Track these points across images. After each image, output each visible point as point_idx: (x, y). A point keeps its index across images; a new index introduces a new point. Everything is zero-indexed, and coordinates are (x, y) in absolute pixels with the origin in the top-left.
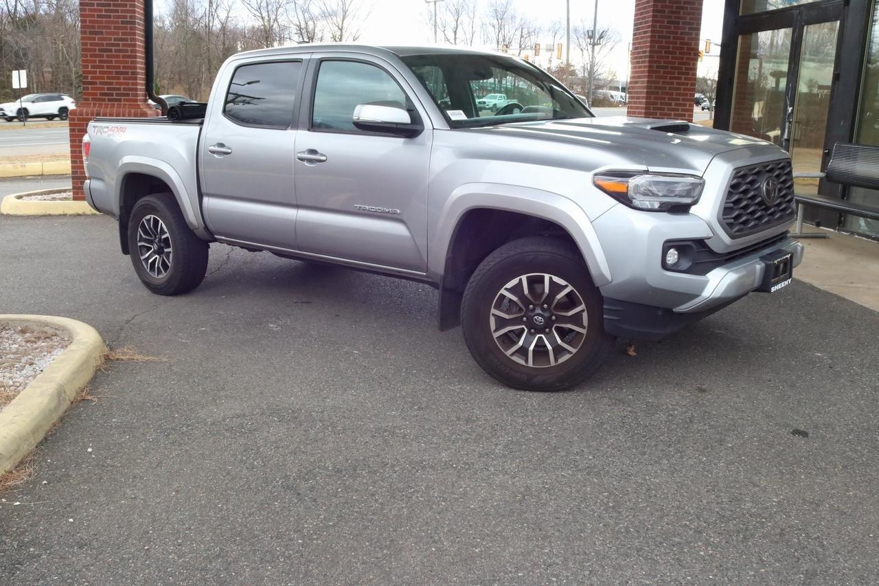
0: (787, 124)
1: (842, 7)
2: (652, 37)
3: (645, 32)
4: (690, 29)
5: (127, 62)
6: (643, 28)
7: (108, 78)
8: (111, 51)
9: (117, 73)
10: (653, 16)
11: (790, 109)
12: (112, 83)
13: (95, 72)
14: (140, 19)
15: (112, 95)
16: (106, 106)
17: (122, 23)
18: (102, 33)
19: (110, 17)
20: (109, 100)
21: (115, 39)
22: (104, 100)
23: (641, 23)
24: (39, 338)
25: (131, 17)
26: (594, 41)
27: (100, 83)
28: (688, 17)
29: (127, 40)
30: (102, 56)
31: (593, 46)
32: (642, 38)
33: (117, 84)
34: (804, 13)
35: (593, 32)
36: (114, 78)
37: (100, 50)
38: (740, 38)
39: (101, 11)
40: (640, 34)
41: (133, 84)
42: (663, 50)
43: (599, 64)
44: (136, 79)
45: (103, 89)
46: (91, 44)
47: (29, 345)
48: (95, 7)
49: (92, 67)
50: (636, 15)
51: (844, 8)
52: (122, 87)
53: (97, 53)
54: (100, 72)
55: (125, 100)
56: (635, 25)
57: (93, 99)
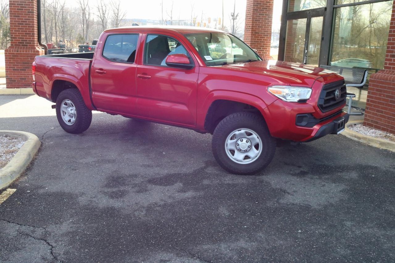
0: (305, 57)
1: (324, 11)
2: (252, 20)
3: (250, 18)
4: (268, 17)
5: (30, 29)
6: (249, 17)
7: (22, 36)
8: (23, 24)
9: (25, 34)
10: (253, 12)
11: (306, 51)
12: (23, 38)
13: (16, 33)
14: (36, 11)
15: (23, 43)
16: (21, 48)
17: (28, 12)
18: (19, 16)
19: (22, 9)
20: (22, 45)
21: (25, 19)
22: (20, 45)
23: (248, 15)
24: (13, 138)
25: (32, 10)
26: (234, 17)
27: (18, 38)
28: (267, 12)
29: (30, 19)
30: (19, 26)
31: (234, 20)
32: (249, 21)
33: (26, 38)
34: (311, 13)
35: (234, 14)
36: (24, 36)
37: (18, 24)
38: (288, 22)
39: (19, 7)
40: (248, 19)
41: (33, 38)
42: (257, 26)
43: (238, 27)
44: (34, 36)
45: (20, 40)
46: (14, 21)
47: (10, 140)
48: (16, 5)
49: (15, 31)
50: (247, 11)
51: (325, 12)
52: (28, 40)
53: (17, 25)
54: (18, 33)
55: (29, 45)
56: (246, 15)
57: (15, 45)
